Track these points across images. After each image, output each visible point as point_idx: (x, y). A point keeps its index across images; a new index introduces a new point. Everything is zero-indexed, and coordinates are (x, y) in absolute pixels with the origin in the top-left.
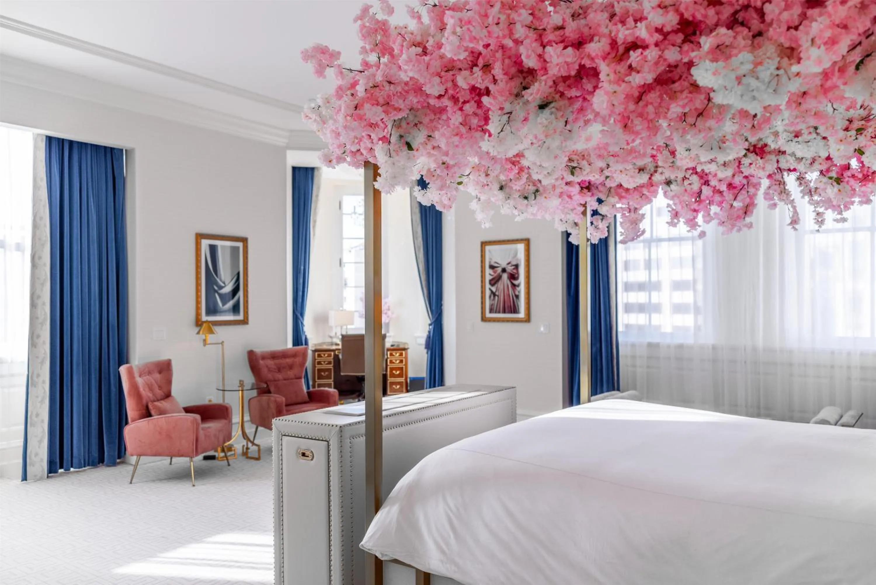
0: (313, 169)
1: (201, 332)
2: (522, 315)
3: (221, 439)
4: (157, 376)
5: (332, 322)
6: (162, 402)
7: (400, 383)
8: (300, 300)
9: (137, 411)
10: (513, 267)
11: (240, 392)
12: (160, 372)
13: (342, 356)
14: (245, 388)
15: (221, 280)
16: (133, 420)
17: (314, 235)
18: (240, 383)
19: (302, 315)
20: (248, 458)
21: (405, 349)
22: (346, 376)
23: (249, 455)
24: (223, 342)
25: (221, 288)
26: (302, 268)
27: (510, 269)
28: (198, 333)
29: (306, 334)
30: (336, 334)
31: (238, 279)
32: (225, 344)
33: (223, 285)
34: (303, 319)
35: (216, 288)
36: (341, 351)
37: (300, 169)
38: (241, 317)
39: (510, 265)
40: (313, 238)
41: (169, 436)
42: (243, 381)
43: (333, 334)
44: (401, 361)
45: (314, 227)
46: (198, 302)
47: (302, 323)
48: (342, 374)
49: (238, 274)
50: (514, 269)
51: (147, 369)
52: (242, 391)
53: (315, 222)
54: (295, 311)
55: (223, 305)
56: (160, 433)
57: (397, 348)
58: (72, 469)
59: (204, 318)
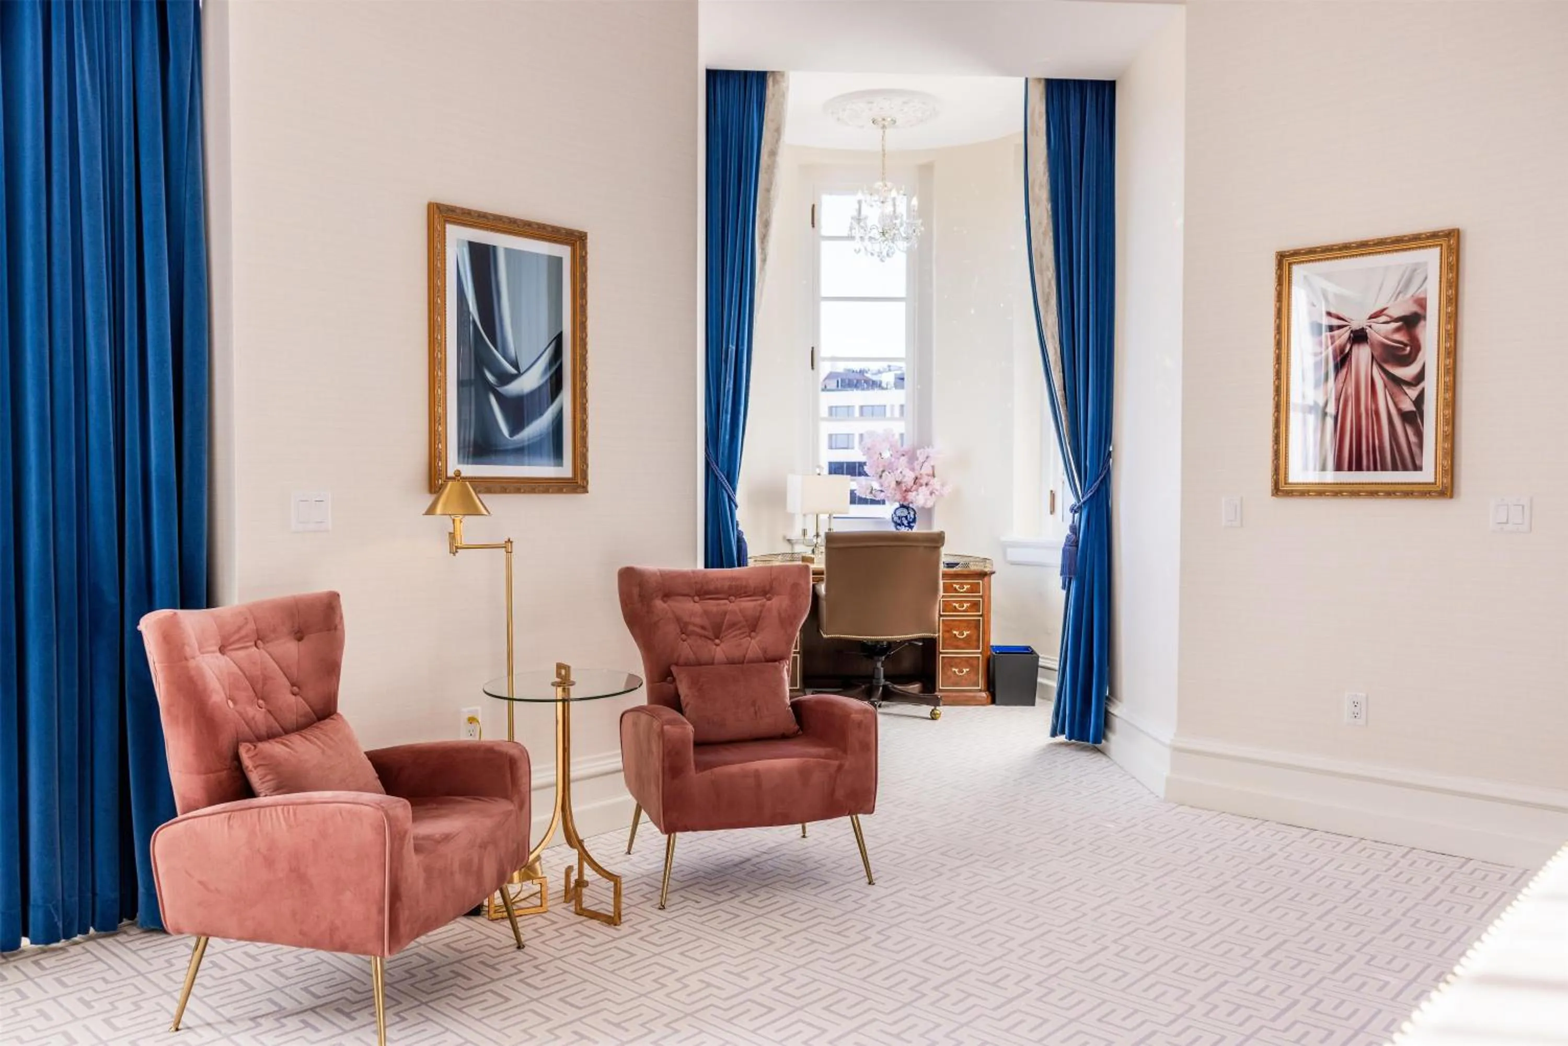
0: (761, 78)
1: (439, 509)
2: (1427, 474)
3: (490, 871)
4: (289, 648)
5: (794, 503)
6: (295, 738)
7: (968, 662)
8: (725, 436)
9: (199, 773)
10: (1394, 325)
11: (560, 704)
12: (299, 635)
13: (827, 589)
14: (574, 692)
15: (505, 356)
16: (189, 808)
17: (764, 260)
18: (559, 675)
19: (732, 478)
20: (582, 912)
21: (983, 575)
22: (831, 639)
23: (587, 903)
24: (509, 541)
25: (506, 378)
26: (733, 348)
27: (1381, 331)
28: (431, 511)
29: (740, 528)
30: (804, 532)
31: (557, 354)
32: (516, 548)
33: (514, 371)
34: (734, 490)
35: (490, 377)
36: (824, 576)
37: (728, 74)
38: (565, 471)
39: (1383, 319)
40: (762, 269)
41: (298, 875)
42: (567, 668)
43: (796, 534)
44: (975, 606)
45: (764, 237)
46: (435, 420)
47: (731, 500)
48: (825, 636)
49: (559, 339)
50: (1398, 330)
51: (251, 626)
52: (564, 701)
53: (767, 224)
54: (714, 466)
55: (513, 432)
56: (269, 862)
57: (965, 571)
58: (25, 942)
59: (453, 464)
